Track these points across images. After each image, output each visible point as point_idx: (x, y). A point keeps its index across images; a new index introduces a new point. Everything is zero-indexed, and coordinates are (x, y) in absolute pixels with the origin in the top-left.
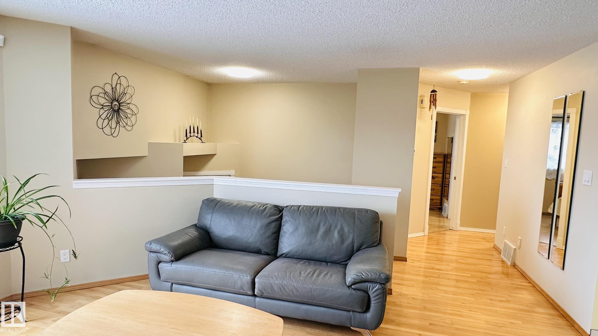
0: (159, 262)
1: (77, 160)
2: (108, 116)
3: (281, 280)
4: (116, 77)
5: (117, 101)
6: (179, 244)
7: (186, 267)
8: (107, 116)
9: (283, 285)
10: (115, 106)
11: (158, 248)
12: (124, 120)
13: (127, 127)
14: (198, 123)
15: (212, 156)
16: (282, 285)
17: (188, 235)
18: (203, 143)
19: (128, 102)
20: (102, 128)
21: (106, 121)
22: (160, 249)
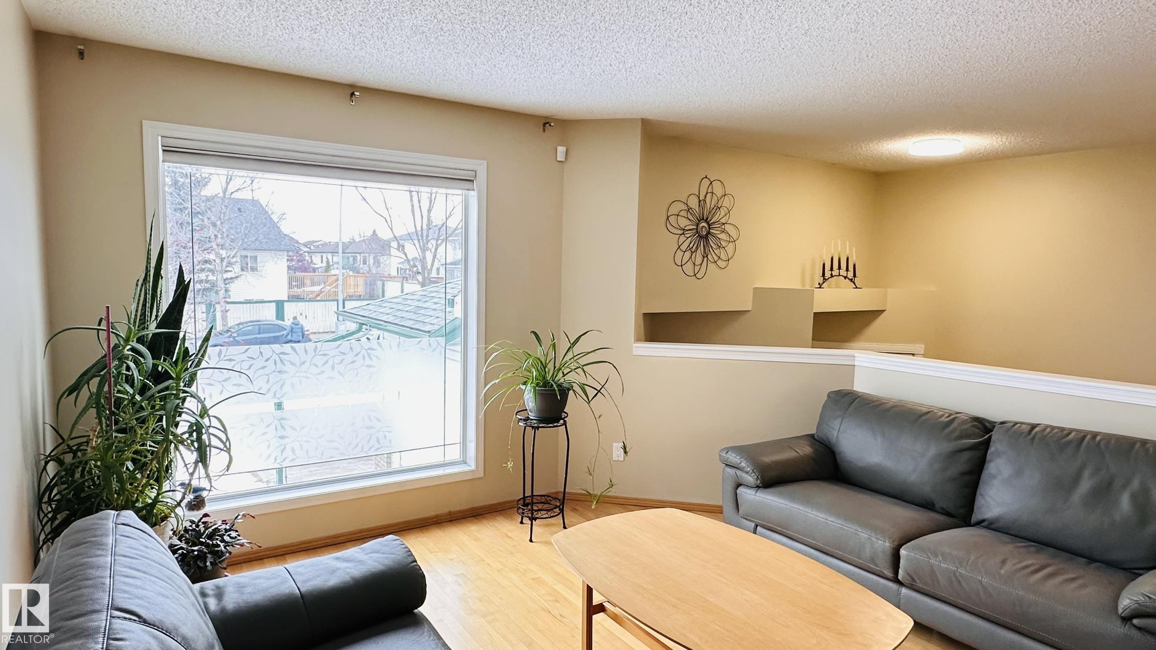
0: (739, 485)
1: (645, 315)
2: (691, 246)
3: (955, 563)
4: (706, 182)
5: (706, 221)
6: (773, 462)
7: (778, 501)
8: (689, 246)
9: (957, 574)
10: (702, 229)
11: (737, 460)
12: (716, 251)
13: (719, 262)
14: (848, 251)
15: (877, 313)
16: (955, 574)
17: (795, 450)
18: (857, 288)
19: (723, 221)
20: (682, 266)
21: (688, 254)
22: (740, 463)
